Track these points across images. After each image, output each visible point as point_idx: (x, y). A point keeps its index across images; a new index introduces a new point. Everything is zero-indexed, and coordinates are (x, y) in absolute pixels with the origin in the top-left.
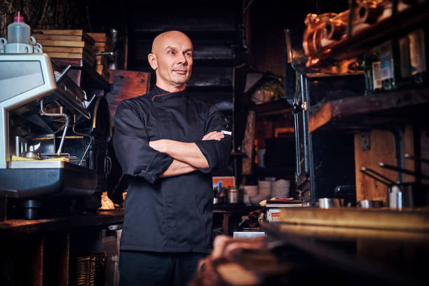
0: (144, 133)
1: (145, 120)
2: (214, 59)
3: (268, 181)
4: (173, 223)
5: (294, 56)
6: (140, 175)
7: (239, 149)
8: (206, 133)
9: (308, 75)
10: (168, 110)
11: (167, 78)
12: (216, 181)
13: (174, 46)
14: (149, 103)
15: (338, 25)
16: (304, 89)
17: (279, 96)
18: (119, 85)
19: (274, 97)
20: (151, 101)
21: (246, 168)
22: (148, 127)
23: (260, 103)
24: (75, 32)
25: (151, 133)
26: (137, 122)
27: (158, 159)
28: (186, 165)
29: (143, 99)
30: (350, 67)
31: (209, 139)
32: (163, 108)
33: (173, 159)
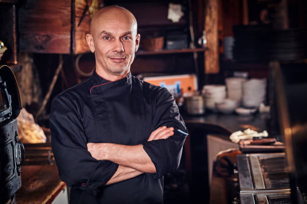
7: (200, 42)
21: (211, 65)
28: (134, 170)
31: (157, 138)
32: (102, 100)
33: (118, 165)
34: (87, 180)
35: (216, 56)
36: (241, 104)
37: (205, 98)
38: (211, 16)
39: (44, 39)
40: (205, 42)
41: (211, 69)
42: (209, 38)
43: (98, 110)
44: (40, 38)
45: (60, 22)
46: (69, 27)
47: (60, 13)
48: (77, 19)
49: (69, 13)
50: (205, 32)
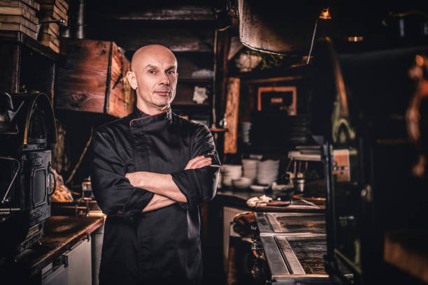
2: (192, 20)
3: (253, 159)
7: (221, 124)
10: (148, 136)
11: (148, 99)
13: (155, 64)
17: (267, 63)
18: (73, 58)
20: (128, 126)
21: (230, 145)
23: (246, 70)
28: (166, 199)
31: (194, 168)
32: (141, 133)
33: (153, 194)
35: (234, 137)
36: (256, 182)
37: (224, 174)
38: (232, 101)
39: (80, 98)
40: (225, 124)
41: (230, 149)
42: (229, 121)
43: (137, 142)
44: (76, 96)
45: (96, 83)
46: (105, 88)
47: (97, 74)
48: (112, 82)
49: (106, 76)
50: (226, 115)
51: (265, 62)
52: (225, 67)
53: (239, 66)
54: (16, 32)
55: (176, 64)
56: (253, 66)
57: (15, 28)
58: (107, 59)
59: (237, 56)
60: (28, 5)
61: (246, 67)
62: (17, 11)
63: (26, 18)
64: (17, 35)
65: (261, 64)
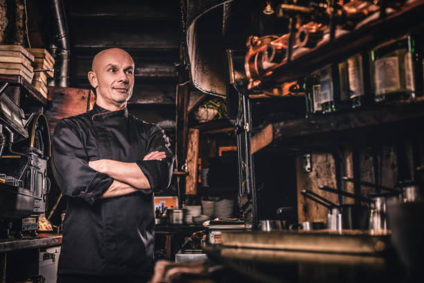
0: (82, 153)
1: (85, 139)
2: (157, 77)
3: (211, 200)
4: (113, 246)
5: (236, 77)
6: (79, 196)
7: (182, 168)
8: (147, 152)
9: (250, 96)
10: (109, 129)
11: (108, 96)
12: (158, 201)
13: (115, 63)
14: (88, 122)
15: (279, 48)
16: (247, 111)
17: (222, 114)
18: (58, 103)
19: (218, 115)
20: (91, 120)
21: (190, 187)
22: (88, 147)
23: (203, 121)
24: (13, 48)
25: (90, 153)
26: (76, 142)
27: (98, 179)
28: (127, 186)
29: (83, 118)
30: (291, 89)
31: (151, 159)
32: (103, 127)
33: (113, 179)
34: (86, 187)
35: (194, 181)
37: (185, 212)
38: (192, 149)
40: (186, 168)
41: (190, 191)
42: (189, 166)
50: (186, 161)
51: (220, 115)
52: (185, 117)
53: (198, 118)
54: (17, 76)
55: (133, 66)
56: (209, 118)
57: (16, 72)
58: (86, 104)
59: (196, 109)
60: (26, 57)
61: (203, 119)
62: (18, 60)
63: (25, 66)
64: (18, 78)
65: (217, 116)
